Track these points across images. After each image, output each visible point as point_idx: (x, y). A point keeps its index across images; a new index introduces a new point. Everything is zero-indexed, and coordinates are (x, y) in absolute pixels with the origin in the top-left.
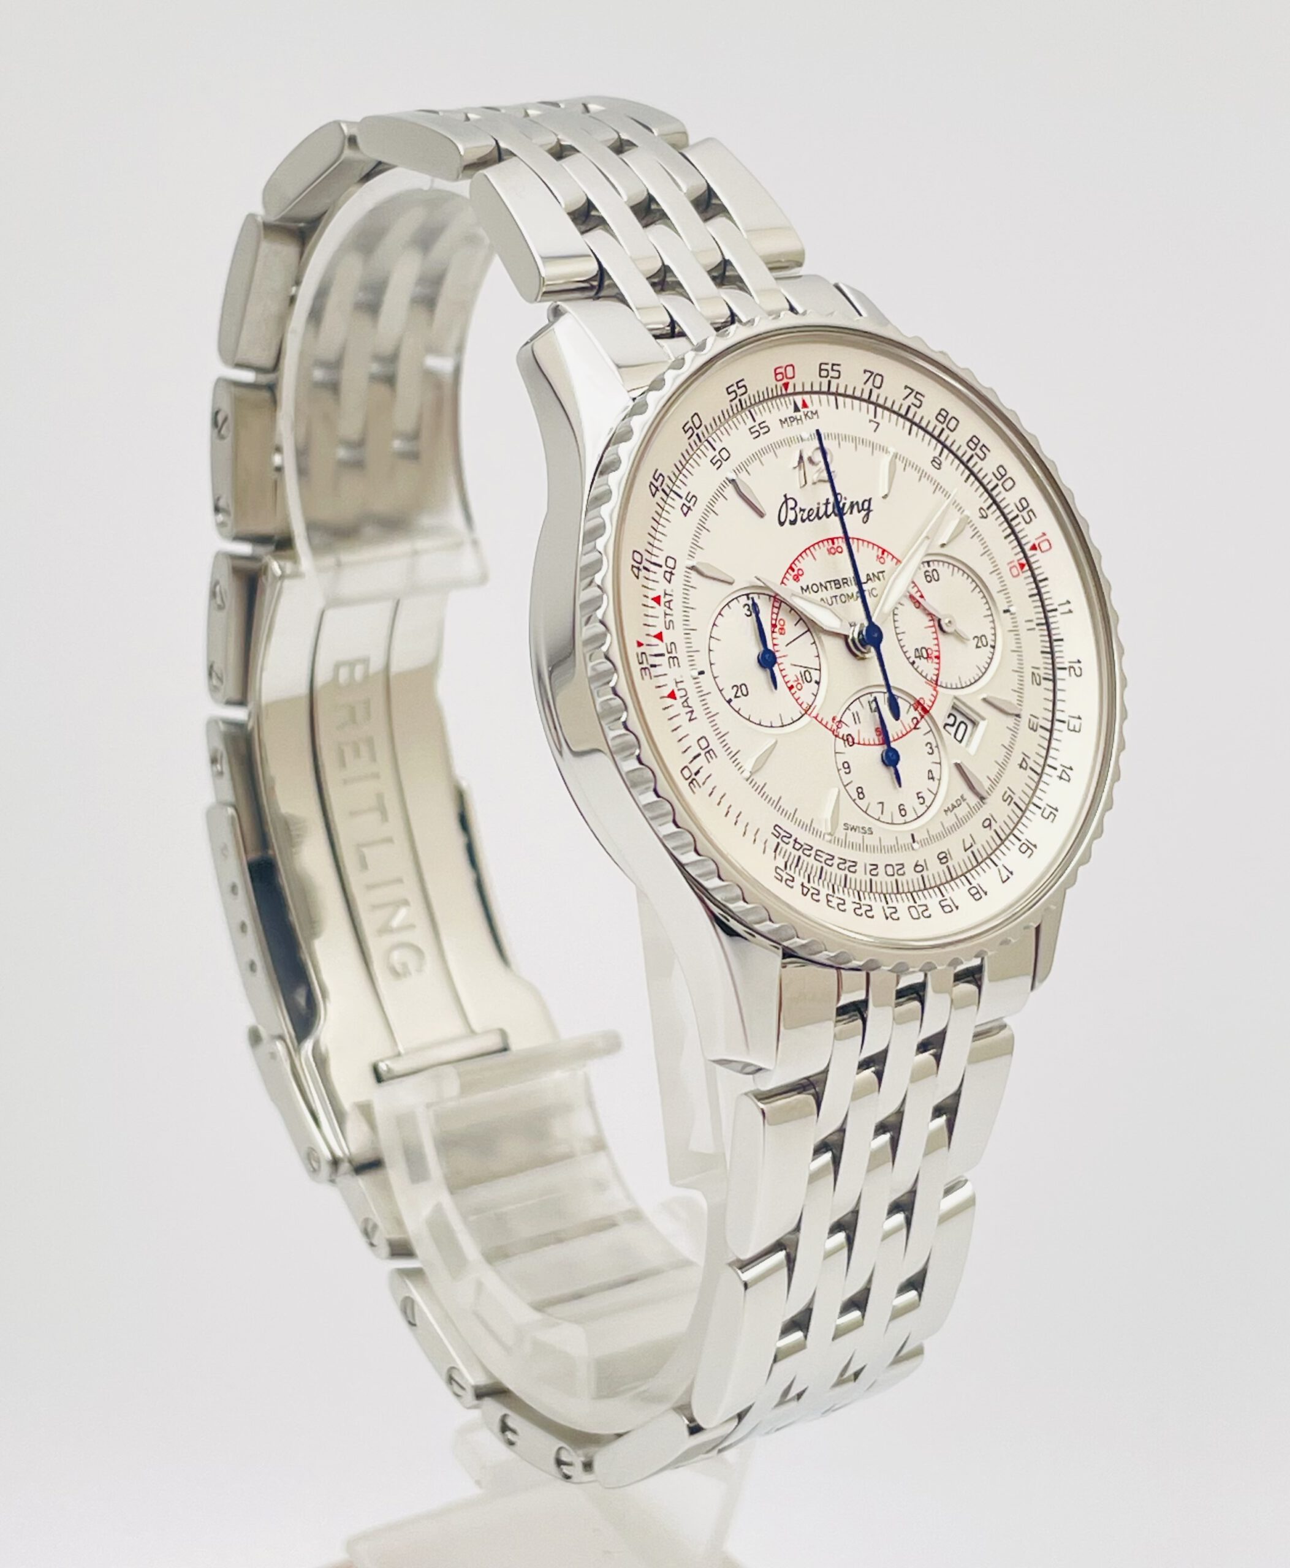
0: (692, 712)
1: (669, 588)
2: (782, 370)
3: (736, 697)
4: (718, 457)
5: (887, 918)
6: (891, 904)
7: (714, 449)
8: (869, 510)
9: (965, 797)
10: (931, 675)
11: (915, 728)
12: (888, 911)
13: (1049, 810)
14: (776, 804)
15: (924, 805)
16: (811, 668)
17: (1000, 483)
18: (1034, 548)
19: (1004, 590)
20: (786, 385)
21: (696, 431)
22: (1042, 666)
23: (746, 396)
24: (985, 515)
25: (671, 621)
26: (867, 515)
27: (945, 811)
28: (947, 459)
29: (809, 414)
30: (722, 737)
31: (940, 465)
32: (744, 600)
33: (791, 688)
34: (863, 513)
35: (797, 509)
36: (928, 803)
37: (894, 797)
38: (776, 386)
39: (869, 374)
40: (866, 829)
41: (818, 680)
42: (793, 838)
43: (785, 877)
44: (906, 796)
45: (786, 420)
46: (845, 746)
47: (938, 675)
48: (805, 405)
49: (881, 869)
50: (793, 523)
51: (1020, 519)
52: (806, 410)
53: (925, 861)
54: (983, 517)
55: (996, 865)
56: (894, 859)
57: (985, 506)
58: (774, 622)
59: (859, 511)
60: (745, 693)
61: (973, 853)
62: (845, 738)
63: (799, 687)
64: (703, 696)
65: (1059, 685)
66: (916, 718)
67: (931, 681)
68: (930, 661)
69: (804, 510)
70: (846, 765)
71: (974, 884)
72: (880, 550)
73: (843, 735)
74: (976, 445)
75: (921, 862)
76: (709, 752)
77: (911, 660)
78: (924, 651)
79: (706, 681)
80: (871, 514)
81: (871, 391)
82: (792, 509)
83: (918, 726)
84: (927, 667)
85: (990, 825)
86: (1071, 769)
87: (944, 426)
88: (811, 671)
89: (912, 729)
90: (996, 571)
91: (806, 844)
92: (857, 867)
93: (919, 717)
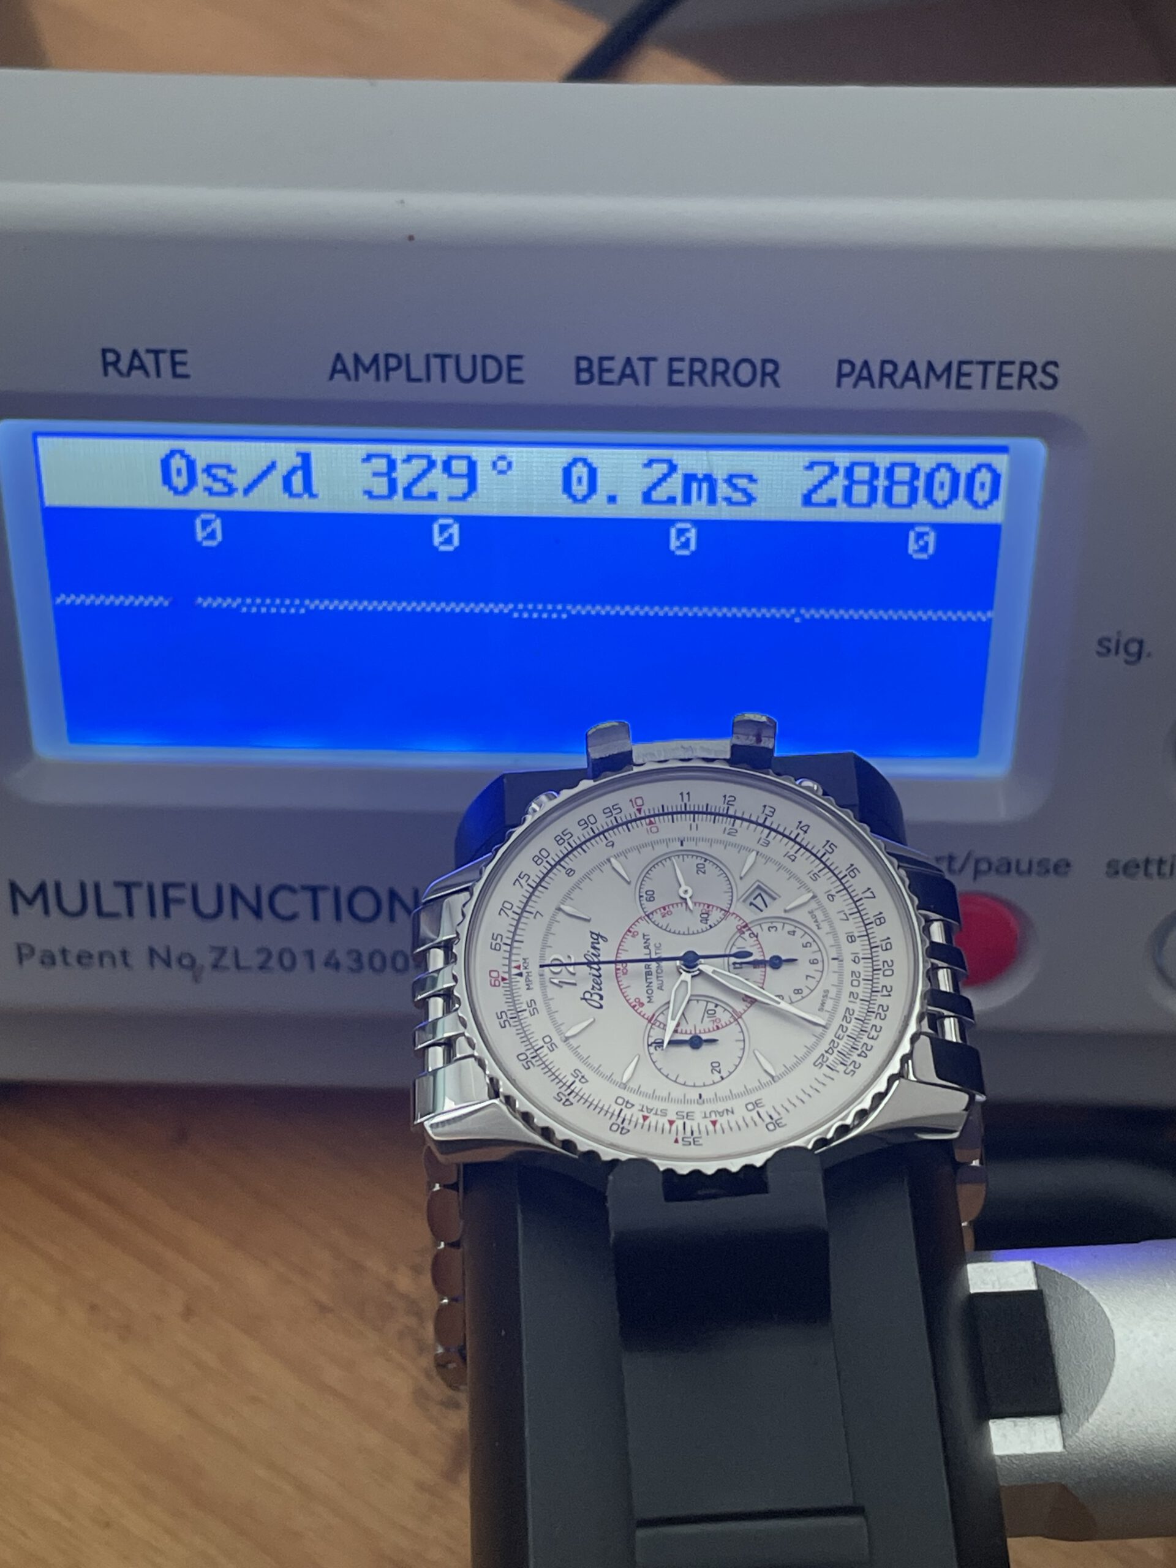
0: (727, 1110)
1: (637, 1107)
2: (493, 980)
3: (720, 1072)
4: (549, 1045)
5: (890, 995)
6: (880, 989)
7: (543, 1047)
8: (598, 935)
9: (810, 910)
10: (721, 914)
11: (757, 937)
12: (885, 993)
13: (827, 847)
14: (800, 1061)
15: (812, 943)
16: (706, 1007)
17: (590, 825)
18: (639, 810)
19: (668, 841)
20: (504, 979)
21: (529, 1059)
22: (724, 826)
23: (508, 1013)
24: (611, 843)
25: (661, 1111)
26: (602, 937)
27: (819, 929)
28: (568, 863)
30: (748, 1092)
31: (572, 870)
32: (652, 1049)
33: (718, 1028)
34: (600, 940)
35: (592, 992)
36: (811, 940)
37: (803, 967)
38: (503, 987)
39: (502, 912)
43: (851, 1067)
44: (803, 957)
45: (527, 985)
47: (722, 909)
48: (518, 967)
49: (854, 990)
50: (601, 998)
51: (618, 817)
52: (522, 967)
53: (852, 954)
54: (613, 845)
55: (861, 899)
56: (847, 978)
57: (605, 842)
59: (598, 943)
60: (717, 1065)
61: (850, 914)
63: (718, 1021)
64: (716, 1098)
65: (739, 814)
67: (725, 916)
68: (710, 913)
69: (593, 987)
71: (872, 920)
72: (628, 933)
74: (562, 838)
75: (852, 957)
76: (756, 1104)
77: (709, 928)
78: (703, 916)
79: (707, 1093)
80: (601, 934)
81: (514, 912)
82: (591, 996)
83: (756, 935)
84: (715, 915)
85: (832, 896)
86: (800, 822)
87: (545, 860)
88: (708, 1008)
89: (758, 940)
90: (652, 844)
91: (830, 1044)
92: (850, 1008)
93: (750, 932)
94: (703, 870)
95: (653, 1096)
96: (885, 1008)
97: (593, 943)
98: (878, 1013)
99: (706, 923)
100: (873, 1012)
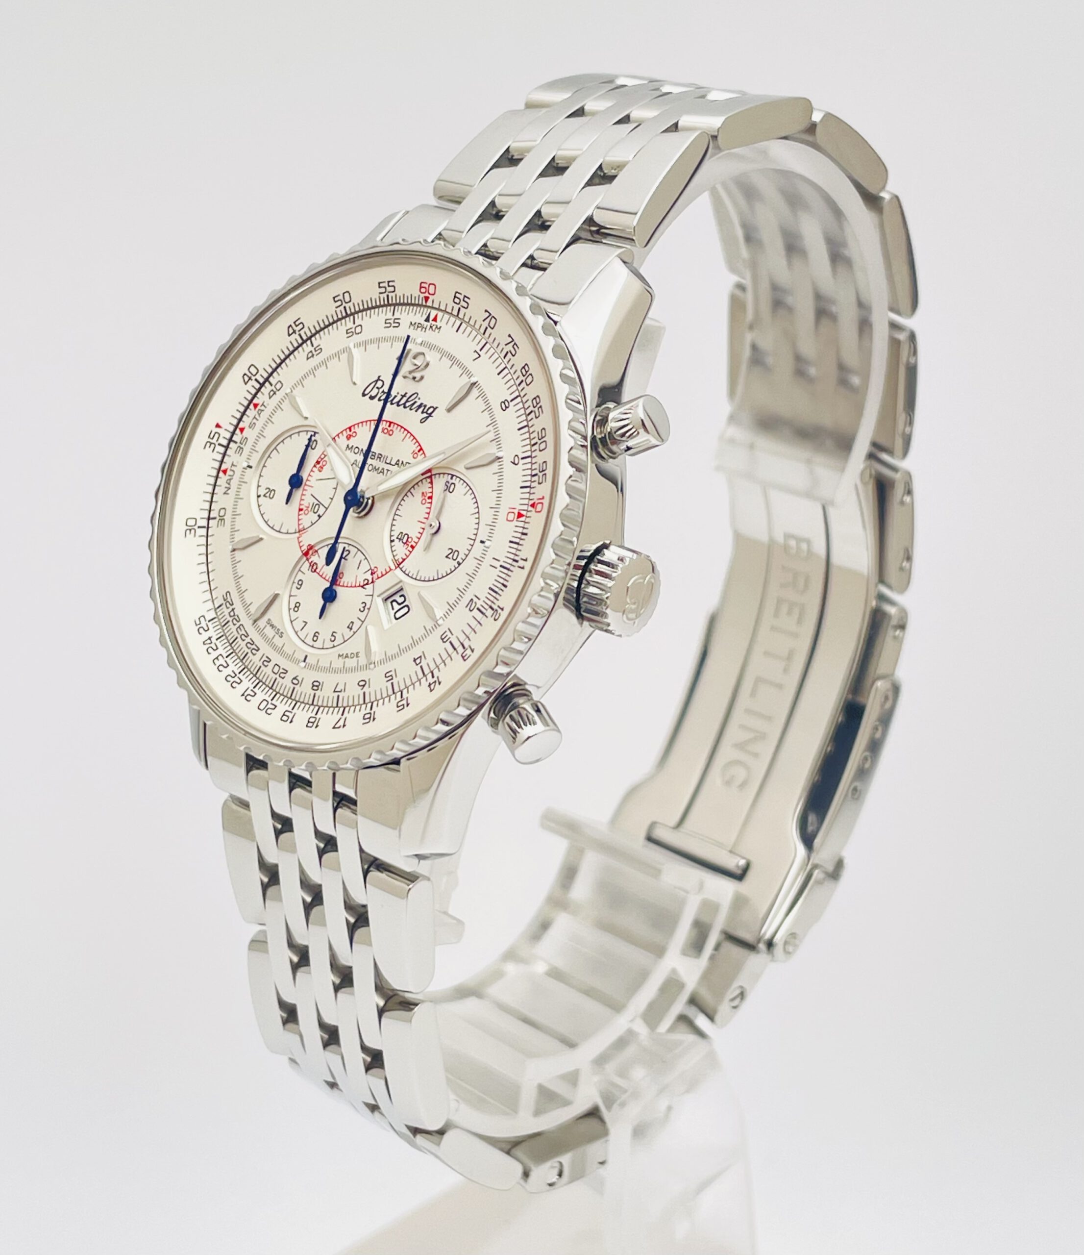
0: (229, 489)
1: (267, 401)
2: (426, 286)
3: (265, 496)
4: (353, 330)
5: (243, 695)
6: (256, 690)
7: (354, 323)
8: (430, 415)
9: (360, 655)
10: (399, 557)
11: (362, 587)
12: (249, 692)
14: (237, 578)
15: (332, 643)
16: (323, 505)
18: (534, 505)
19: (492, 526)
20: (427, 299)
21: (344, 304)
22: (483, 598)
23: (393, 294)
24: (516, 462)
25: (254, 423)
26: (427, 418)
27: (339, 656)
28: (516, 406)
29: (434, 327)
30: (234, 515)
31: (507, 407)
32: (310, 435)
33: (301, 510)
34: (425, 415)
35: (381, 390)
36: (336, 643)
37: (315, 623)
38: (419, 296)
39: (489, 315)
40: (280, 632)
41: (321, 515)
42: (233, 607)
43: (203, 624)
44: (325, 628)
45: (415, 323)
46: (308, 570)
47: (404, 560)
48: (435, 319)
49: (271, 665)
51: (538, 478)
52: (434, 323)
53: (303, 679)
54: (514, 463)
56: (284, 664)
57: (521, 456)
58: (319, 460)
59: (423, 412)
60: (271, 496)
61: (338, 696)
62: (312, 564)
63: (306, 512)
64: (242, 482)
66: (368, 581)
67: (396, 561)
68: (406, 546)
70: (300, 583)
71: (319, 716)
72: (419, 448)
73: (312, 562)
74: (538, 404)
75: (300, 679)
76: (222, 519)
77: (392, 538)
78: (406, 536)
79: (251, 475)
80: (430, 418)
81: (487, 328)
82: (377, 388)
83: (365, 587)
84: (401, 550)
85: (364, 686)
86: (441, 684)
88: (321, 506)
89: (360, 586)
90: (496, 508)
91: (238, 616)
92: (258, 653)
93: (370, 581)
94: (450, 556)
95: (269, 420)
96: (234, 685)
97: (425, 406)
98: (236, 675)
99: (397, 538)
100: (240, 673)
